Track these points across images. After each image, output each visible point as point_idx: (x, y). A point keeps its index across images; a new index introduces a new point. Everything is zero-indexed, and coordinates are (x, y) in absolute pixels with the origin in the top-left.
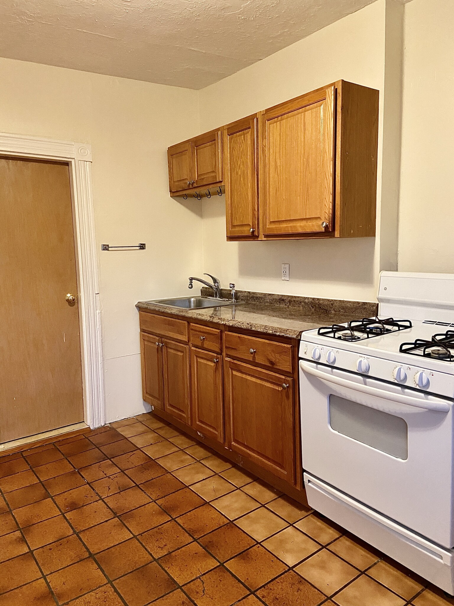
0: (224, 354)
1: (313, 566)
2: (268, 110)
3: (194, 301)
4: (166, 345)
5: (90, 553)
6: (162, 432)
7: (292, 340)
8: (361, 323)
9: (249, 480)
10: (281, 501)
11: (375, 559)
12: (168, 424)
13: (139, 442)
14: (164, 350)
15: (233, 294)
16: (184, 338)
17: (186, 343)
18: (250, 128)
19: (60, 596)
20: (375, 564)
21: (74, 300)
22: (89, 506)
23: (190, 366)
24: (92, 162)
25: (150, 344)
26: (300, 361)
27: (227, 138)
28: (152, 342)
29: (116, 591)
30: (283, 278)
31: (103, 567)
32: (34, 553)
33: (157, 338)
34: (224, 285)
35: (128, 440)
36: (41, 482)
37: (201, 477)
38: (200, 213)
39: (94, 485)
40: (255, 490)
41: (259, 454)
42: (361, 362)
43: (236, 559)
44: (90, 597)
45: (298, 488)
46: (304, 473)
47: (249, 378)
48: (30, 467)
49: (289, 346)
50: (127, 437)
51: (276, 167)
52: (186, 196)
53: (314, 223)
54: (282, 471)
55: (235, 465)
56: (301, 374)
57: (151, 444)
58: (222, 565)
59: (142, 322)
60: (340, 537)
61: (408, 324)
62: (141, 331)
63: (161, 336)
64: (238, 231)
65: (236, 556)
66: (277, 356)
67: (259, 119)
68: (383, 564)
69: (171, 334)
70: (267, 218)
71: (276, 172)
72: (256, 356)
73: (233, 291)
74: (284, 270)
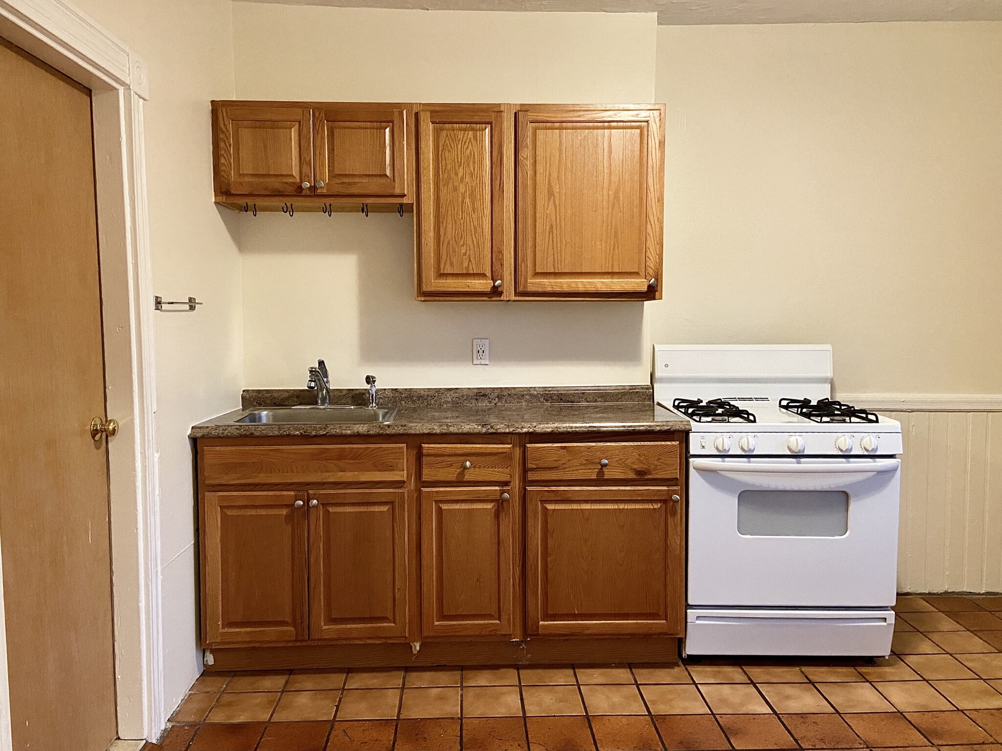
4: (324, 503)
7: (676, 433)
10: (640, 671)
14: (316, 512)
15: (373, 395)
16: (397, 476)
17: (404, 484)
18: (489, 123)
24: (146, 101)
25: (251, 512)
26: (693, 460)
27: (428, 129)
28: (269, 506)
33: (290, 494)
40: (595, 676)
46: (690, 611)
54: (657, 621)
55: (515, 667)
60: (742, 669)
63: (302, 487)
64: (454, 284)
66: (653, 460)
69: (348, 476)
70: (527, 267)
71: (552, 201)
72: (605, 470)
73: (374, 390)
74: (479, 349)
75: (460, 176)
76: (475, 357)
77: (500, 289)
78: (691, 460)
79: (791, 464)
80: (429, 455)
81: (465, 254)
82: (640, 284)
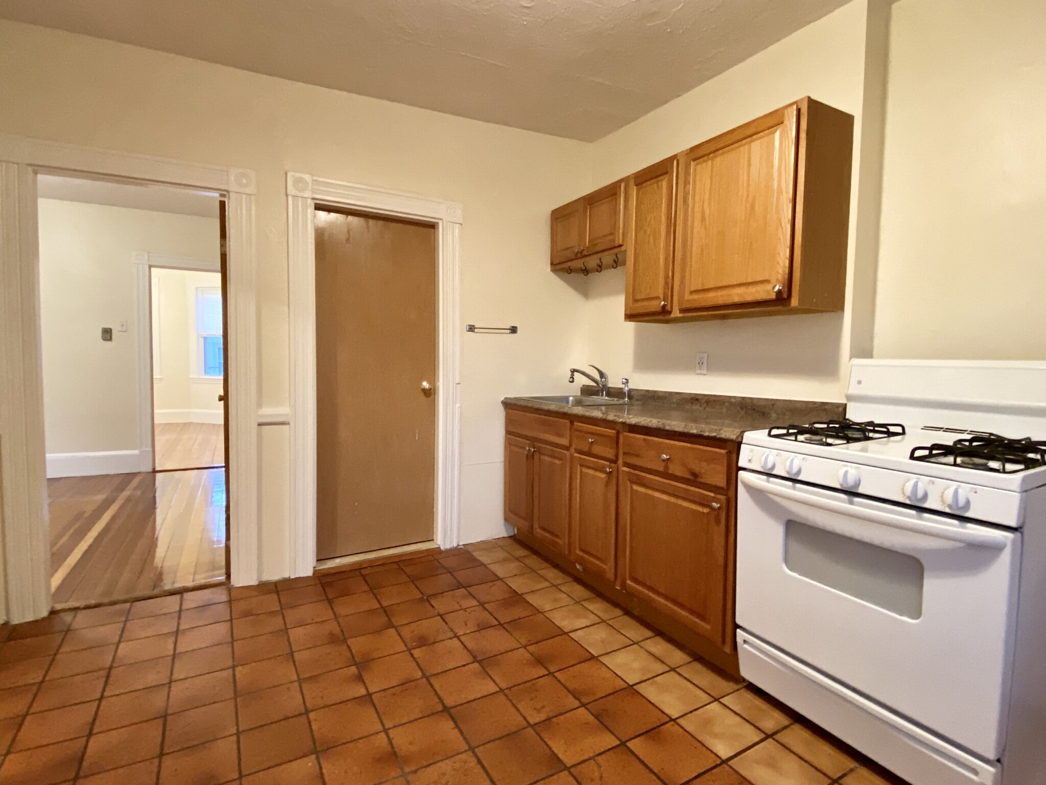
0: (620, 462)
1: (757, 762)
2: (692, 149)
3: (573, 400)
4: (539, 451)
5: (444, 705)
6: (527, 561)
7: (728, 443)
8: (825, 426)
9: (649, 634)
10: (697, 666)
11: (851, 764)
12: (535, 552)
13: (499, 570)
14: (537, 456)
15: (625, 393)
16: (564, 441)
17: (567, 448)
18: (666, 173)
19: (407, 760)
20: (852, 770)
21: (430, 389)
22: (440, 644)
23: (571, 478)
24: (461, 224)
25: (517, 449)
26: (741, 473)
27: (634, 191)
28: (521, 448)
29: (479, 762)
30: (698, 372)
31: (461, 726)
32: (373, 697)
33: (528, 442)
34: (614, 382)
35: (487, 568)
36: (382, 607)
37: (584, 622)
38: (585, 292)
39: (447, 618)
40: (659, 646)
41: (666, 597)
42: (846, 473)
43: (642, 738)
44: (445, 766)
45: (728, 649)
46: (738, 631)
47: (657, 494)
48: (370, 588)
49: (723, 451)
50: (485, 562)
51: (703, 219)
52: (570, 271)
53: (760, 288)
54: (703, 624)
55: (627, 612)
56: (741, 489)
57: (516, 575)
58: (623, 744)
59: (509, 421)
60: (791, 724)
61: (899, 430)
62: (506, 433)
63: (533, 440)
64: (641, 307)
65: (642, 734)
66: (704, 464)
67: (681, 162)
68: (864, 772)
69: (547, 437)
72: (669, 465)
73: (626, 388)
74: (699, 361)
76: (697, 368)
77: (667, 308)
80: (577, 430)
81: (648, 282)
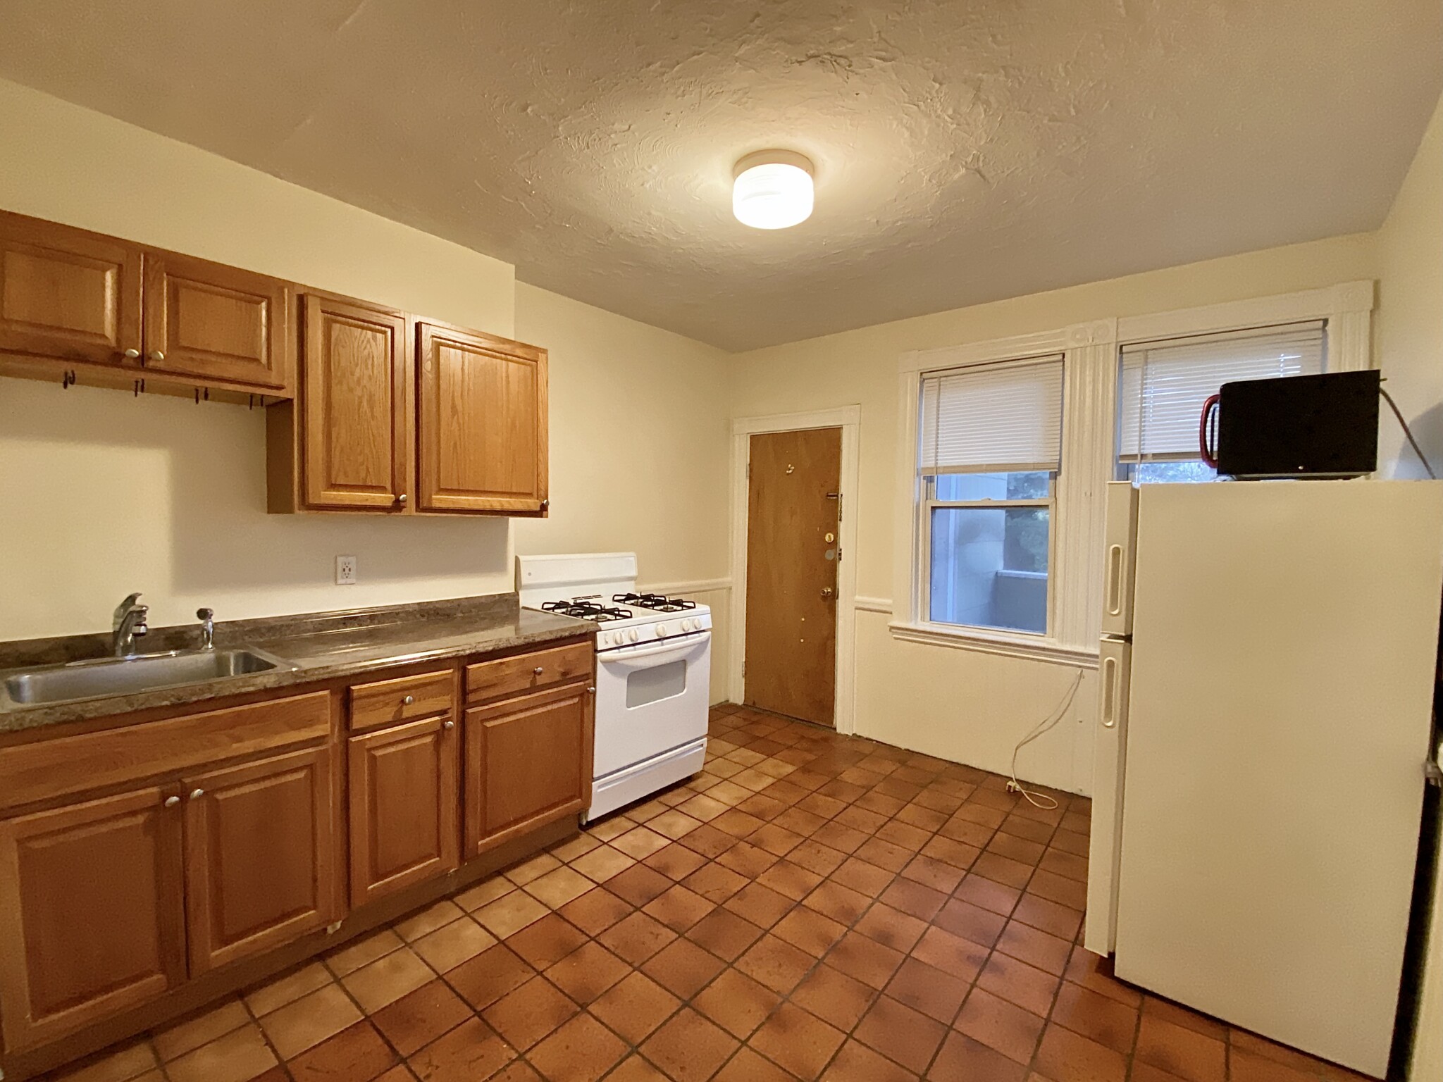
10: (557, 851)
17: (327, 739)
27: (316, 318)
33: (153, 790)
40: (526, 872)
47: (522, 715)
69: (248, 746)
70: (429, 483)
71: (456, 417)
72: (537, 677)
73: (209, 624)
74: (345, 567)
75: (355, 378)
76: (339, 577)
77: (402, 504)
78: (598, 655)
79: (656, 647)
80: (360, 698)
81: (362, 464)
82: (533, 504)
